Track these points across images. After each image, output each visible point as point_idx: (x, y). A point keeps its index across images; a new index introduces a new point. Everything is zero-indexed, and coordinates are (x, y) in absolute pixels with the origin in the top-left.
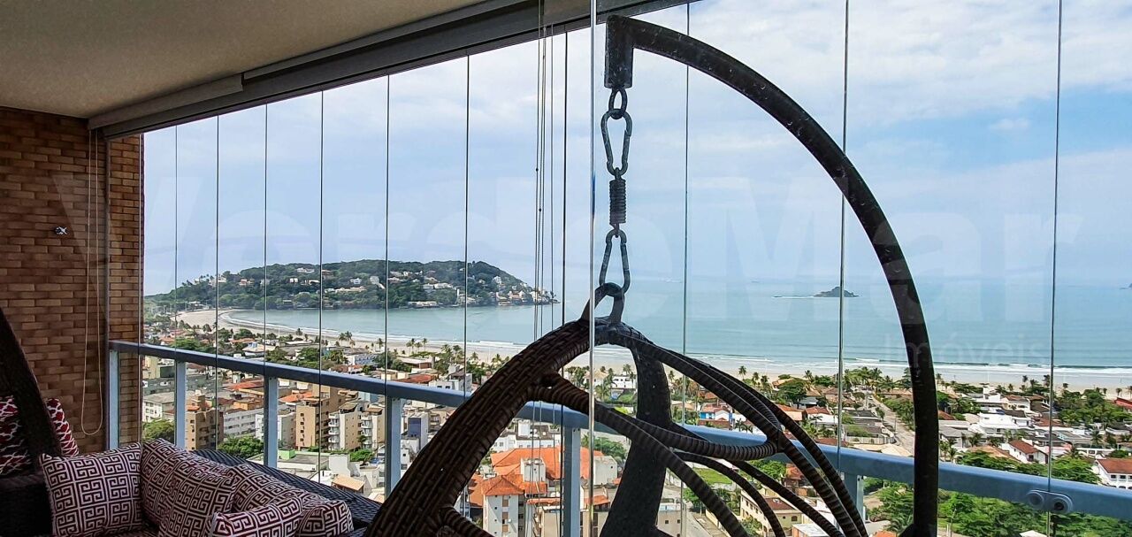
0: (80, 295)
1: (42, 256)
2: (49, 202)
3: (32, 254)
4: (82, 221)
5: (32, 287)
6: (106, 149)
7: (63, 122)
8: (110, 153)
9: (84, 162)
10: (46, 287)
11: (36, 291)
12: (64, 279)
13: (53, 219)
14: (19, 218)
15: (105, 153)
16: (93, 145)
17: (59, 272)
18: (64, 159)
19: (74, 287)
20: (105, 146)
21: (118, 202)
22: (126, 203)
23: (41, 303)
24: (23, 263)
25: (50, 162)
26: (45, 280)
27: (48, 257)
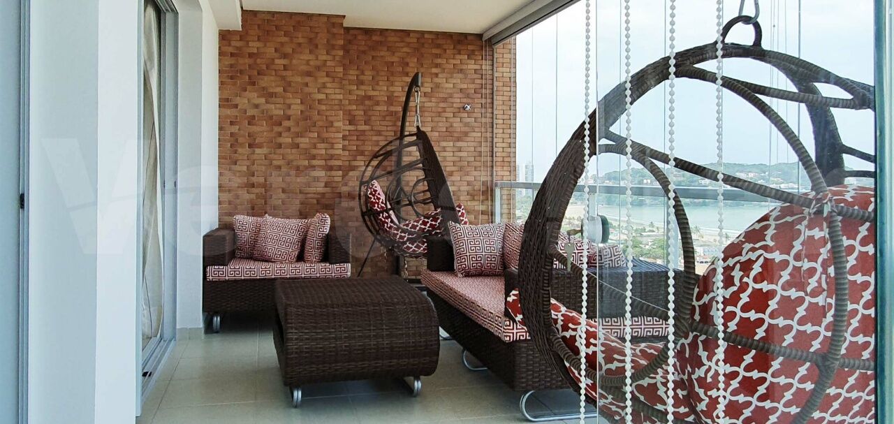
0: (479, 149)
1: (457, 125)
2: (461, 89)
3: (452, 123)
4: (480, 101)
5: (451, 144)
6: (493, 53)
7: (469, 38)
8: (495, 55)
9: (480, 62)
10: (459, 144)
11: (454, 146)
12: (469, 139)
13: (465, 100)
14: (445, 100)
15: (493, 56)
16: (486, 51)
17: (466, 134)
18: (469, 61)
19: (475, 144)
20: (493, 51)
21: (501, 88)
22: (505, 89)
23: (457, 154)
24: (447, 128)
25: (461, 63)
26: (459, 139)
27: (461, 125)
